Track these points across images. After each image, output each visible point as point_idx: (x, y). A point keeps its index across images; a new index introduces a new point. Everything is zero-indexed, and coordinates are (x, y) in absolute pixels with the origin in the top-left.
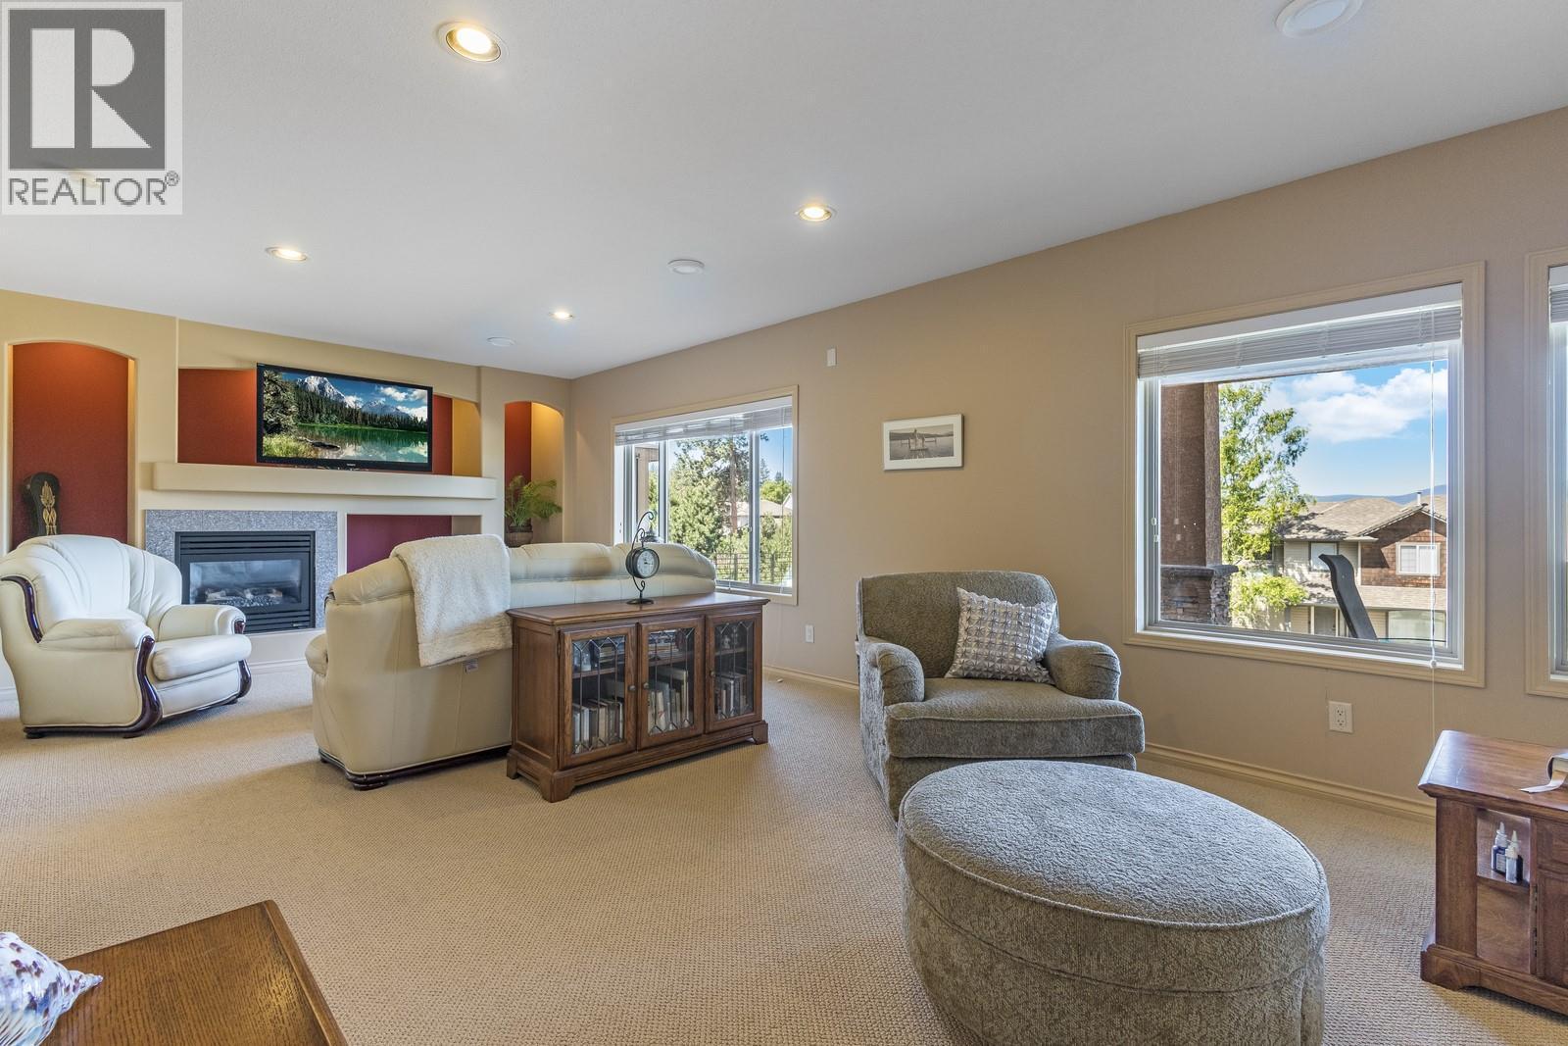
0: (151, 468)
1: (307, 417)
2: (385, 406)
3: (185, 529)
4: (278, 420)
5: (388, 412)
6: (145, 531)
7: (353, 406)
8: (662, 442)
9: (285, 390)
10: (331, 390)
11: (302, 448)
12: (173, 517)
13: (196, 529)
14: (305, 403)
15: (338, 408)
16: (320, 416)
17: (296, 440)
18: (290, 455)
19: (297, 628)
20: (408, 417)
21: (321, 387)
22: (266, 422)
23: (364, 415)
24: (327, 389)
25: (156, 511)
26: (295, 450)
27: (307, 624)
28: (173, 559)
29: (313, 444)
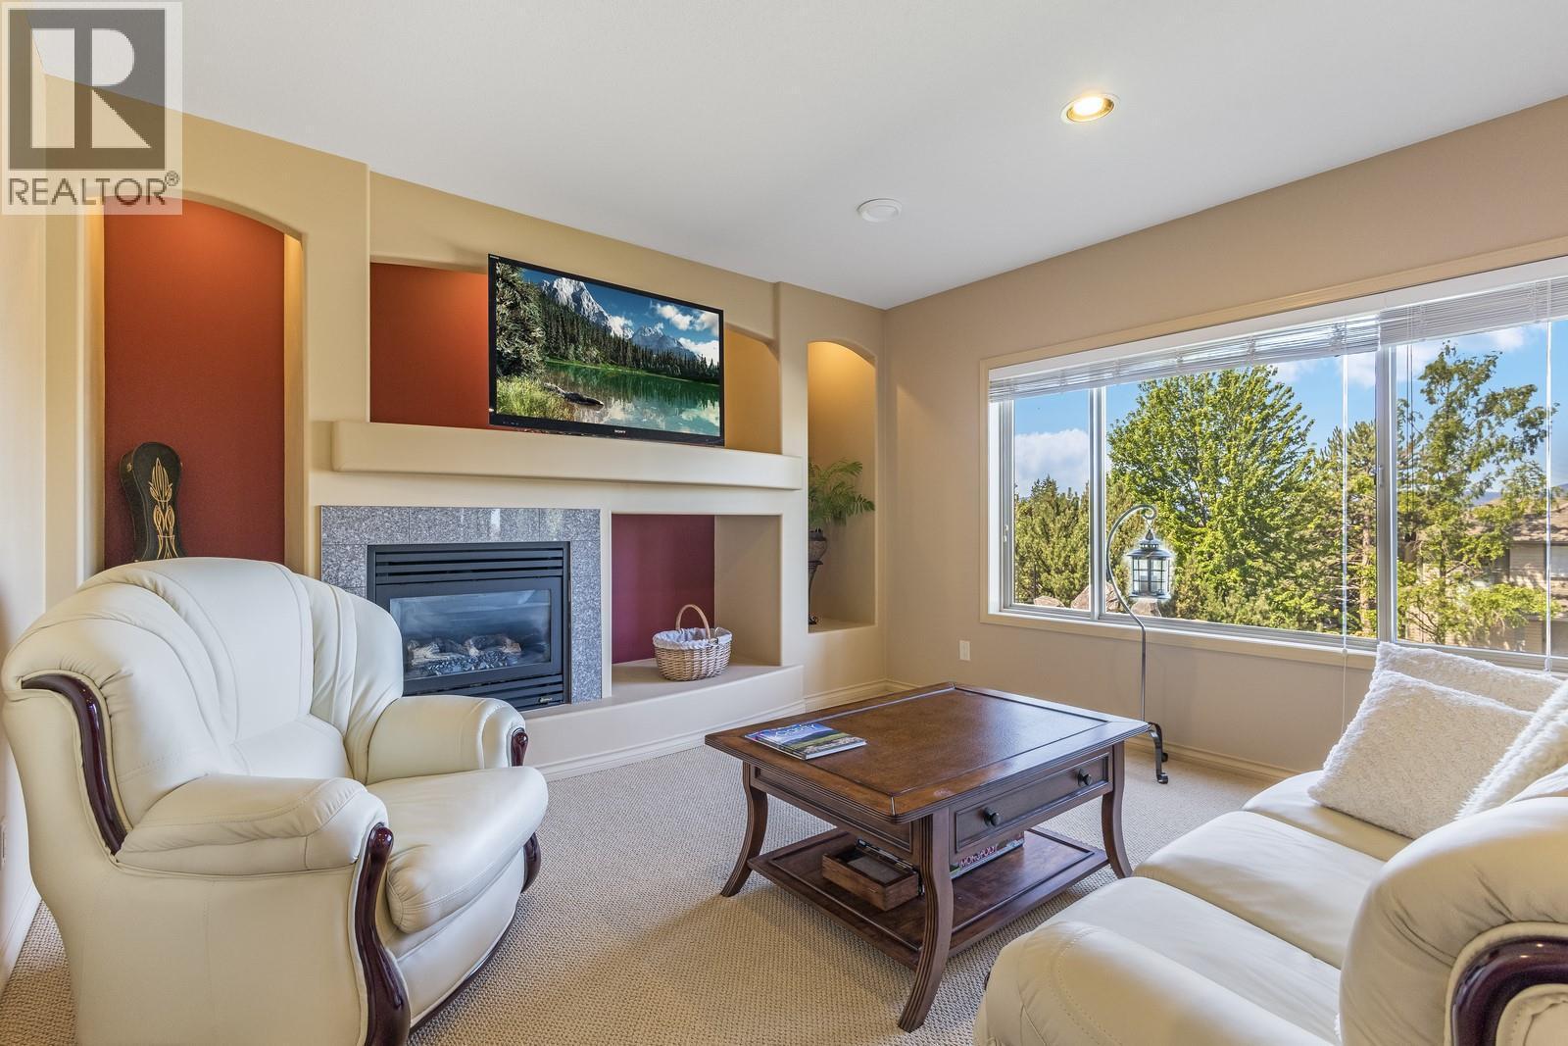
0: (329, 430)
1: (557, 349)
2: (664, 338)
3: (382, 540)
4: (516, 352)
5: (666, 348)
6: (320, 543)
7: (620, 333)
8: (1095, 390)
9: (525, 300)
10: (590, 305)
11: (552, 402)
12: (361, 520)
13: (400, 539)
14: (554, 323)
15: (599, 333)
16: (576, 349)
17: (544, 389)
18: (536, 414)
19: (545, 704)
20: (693, 356)
21: (577, 297)
22: (500, 353)
23: (635, 350)
24: (585, 302)
25: (337, 508)
26: (542, 405)
27: (559, 697)
28: (364, 594)
29: (567, 396)
